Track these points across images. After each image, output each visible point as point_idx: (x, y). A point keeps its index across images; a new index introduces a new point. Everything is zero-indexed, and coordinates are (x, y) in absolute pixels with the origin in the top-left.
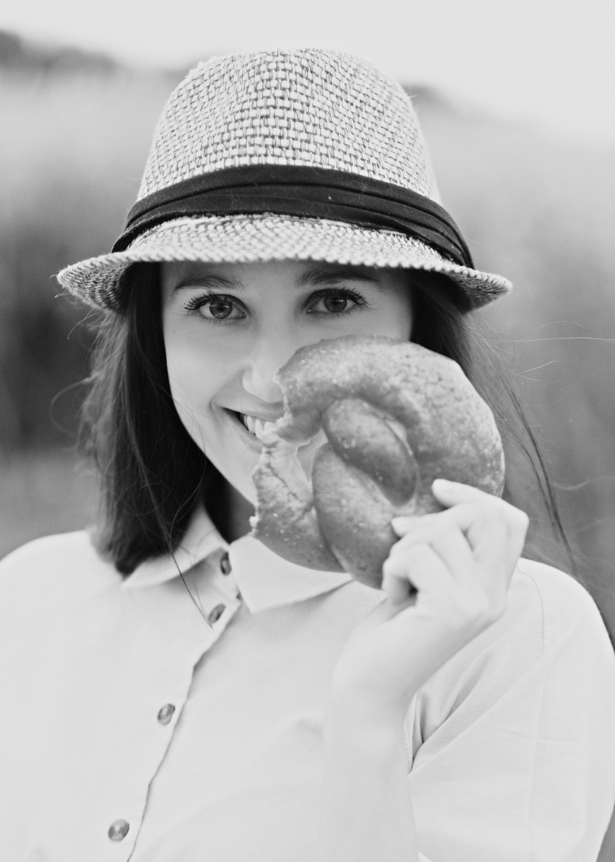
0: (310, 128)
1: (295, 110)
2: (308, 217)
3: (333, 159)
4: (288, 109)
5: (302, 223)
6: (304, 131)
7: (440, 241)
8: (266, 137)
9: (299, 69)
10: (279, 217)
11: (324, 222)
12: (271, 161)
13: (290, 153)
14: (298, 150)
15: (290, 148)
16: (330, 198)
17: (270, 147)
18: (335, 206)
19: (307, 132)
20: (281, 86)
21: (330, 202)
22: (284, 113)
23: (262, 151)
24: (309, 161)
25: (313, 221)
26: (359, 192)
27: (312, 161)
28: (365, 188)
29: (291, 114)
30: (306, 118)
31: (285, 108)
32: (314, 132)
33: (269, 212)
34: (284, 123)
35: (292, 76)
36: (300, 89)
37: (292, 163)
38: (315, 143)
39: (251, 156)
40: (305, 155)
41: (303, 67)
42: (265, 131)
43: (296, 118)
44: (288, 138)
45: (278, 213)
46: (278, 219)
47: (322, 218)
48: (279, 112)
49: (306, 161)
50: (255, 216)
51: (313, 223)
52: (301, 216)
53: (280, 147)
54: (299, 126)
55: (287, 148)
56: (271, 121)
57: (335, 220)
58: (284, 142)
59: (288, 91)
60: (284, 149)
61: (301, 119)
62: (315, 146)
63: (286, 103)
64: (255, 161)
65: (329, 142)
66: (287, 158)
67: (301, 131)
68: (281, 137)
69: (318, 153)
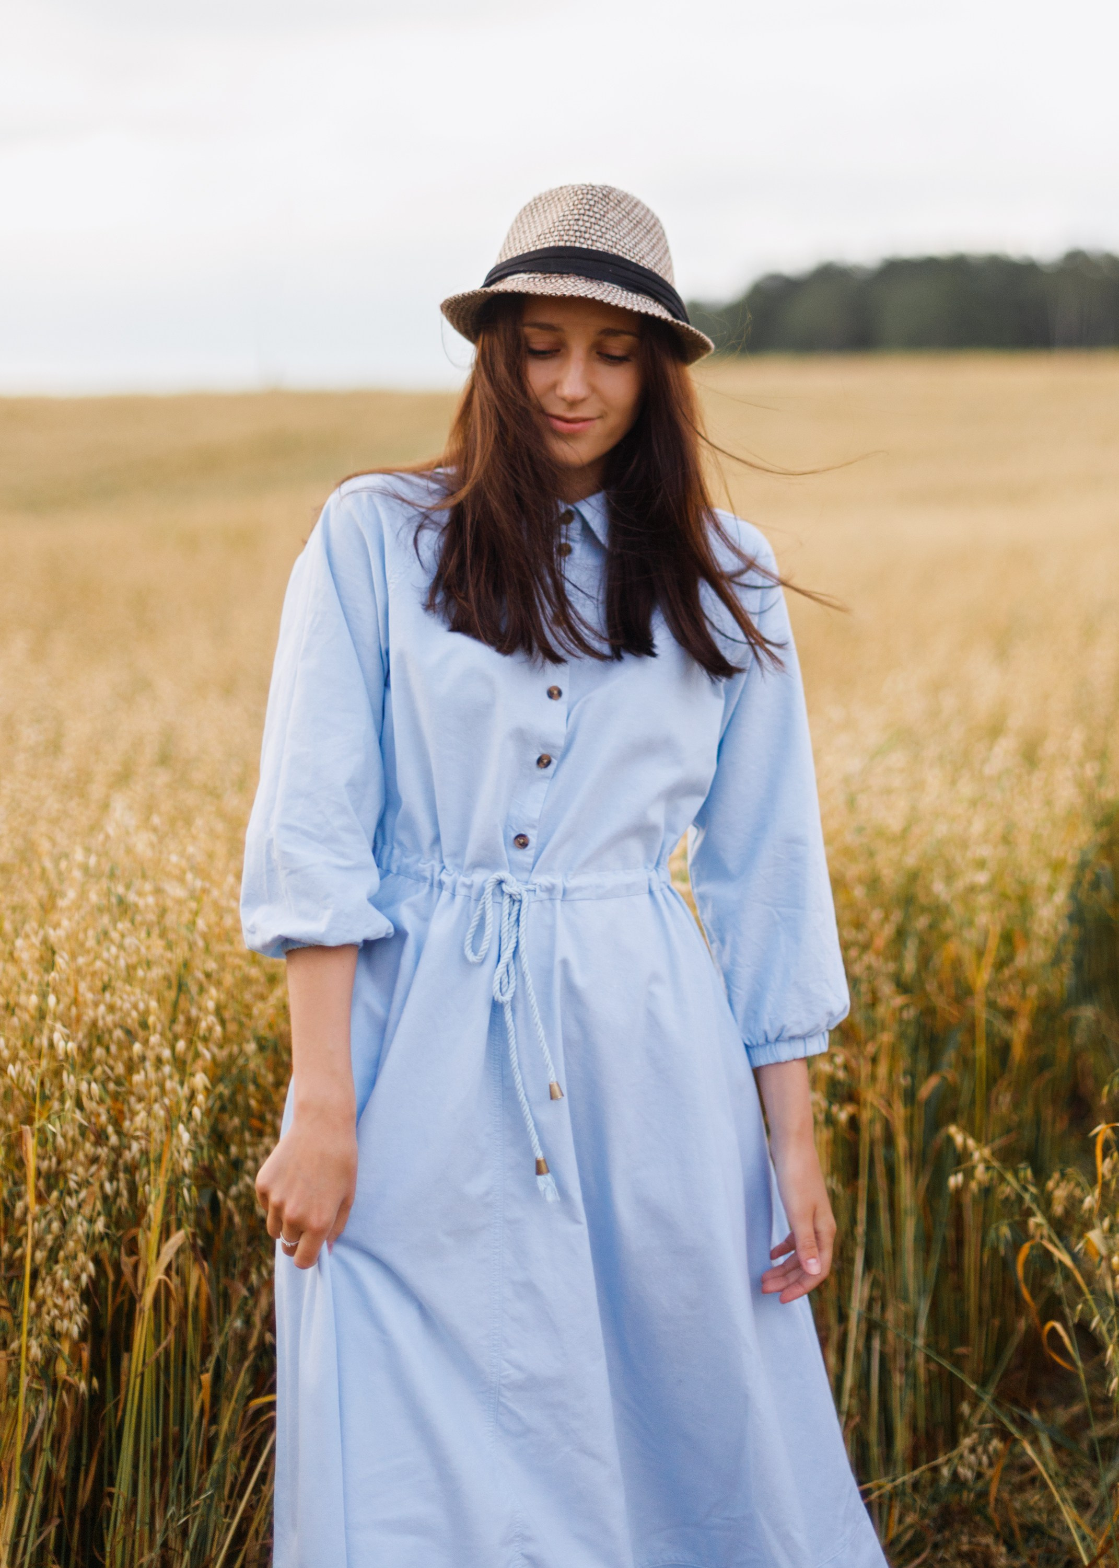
0: (603, 230)
1: (595, 218)
2: (596, 279)
3: (615, 249)
4: (592, 217)
5: (592, 282)
6: (600, 231)
7: (674, 309)
8: (576, 231)
9: (600, 195)
11: (606, 284)
12: (577, 245)
13: (590, 242)
16: (610, 270)
18: (613, 275)
22: (589, 219)
24: (601, 248)
26: (629, 270)
28: (633, 268)
29: (593, 220)
31: (590, 216)
32: (606, 232)
36: (600, 206)
37: (590, 247)
38: (606, 238)
39: (566, 241)
41: (603, 194)
42: (576, 228)
43: (596, 223)
44: (590, 233)
45: (578, 274)
47: (605, 281)
48: (586, 218)
49: (599, 247)
50: (564, 275)
51: (598, 283)
52: (592, 278)
54: (597, 227)
56: (581, 223)
58: (587, 236)
59: (593, 207)
61: (599, 224)
62: (605, 240)
63: (591, 213)
64: (568, 244)
65: (614, 239)
67: (598, 231)
68: (585, 233)
69: (607, 244)
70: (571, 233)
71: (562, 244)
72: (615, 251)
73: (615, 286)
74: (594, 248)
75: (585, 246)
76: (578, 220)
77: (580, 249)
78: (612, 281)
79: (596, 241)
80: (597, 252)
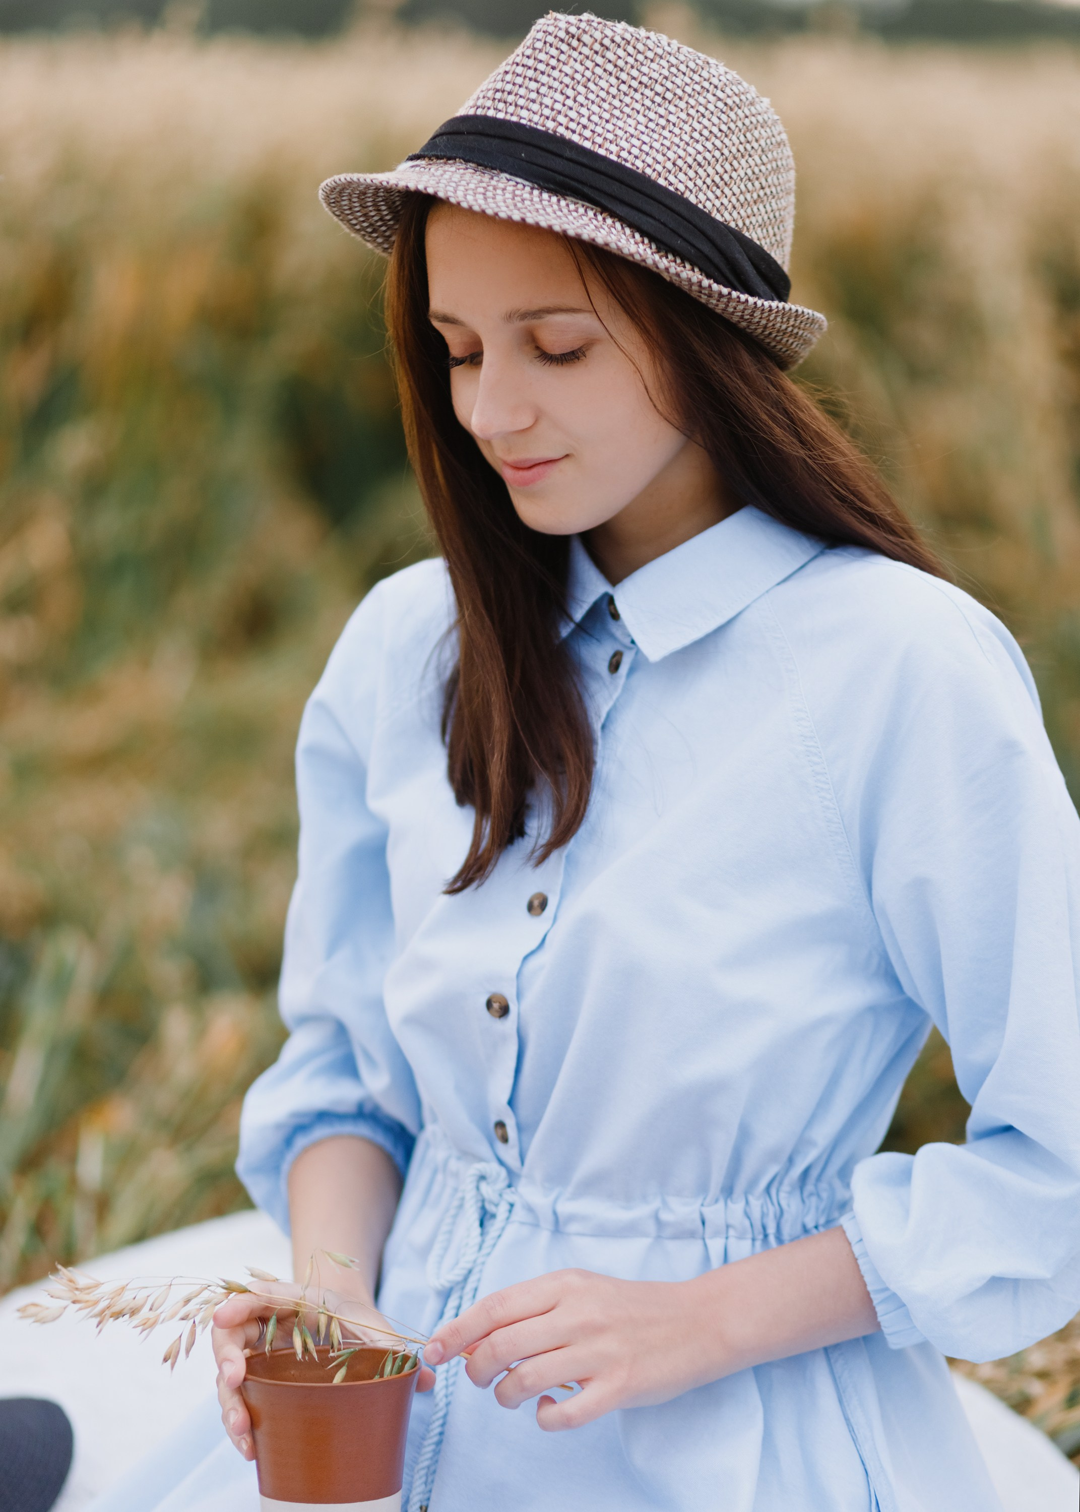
0: (543, 90)
1: (536, 70)
2: (493, 169)
3: (552, 122)
4: (529, 68)
5: (484, 173)
6: (536, 91)
8: (497, 91)
10: (465, 164)
11: (504, 176)
12: (491, 113)
13: (511, 109)
14: (520, 108)
15: (514, 104)
16: (523, 155)
17: (497, 101)
18: (525, 163)
19: (538, 92)
20: (533, 46)
21: (522, 160)
22: (523, 71)
23: (489, 103)
24: (525, 119)
25: (494, 173)
27: (527, 119)
29: (530, 73)
30: (544, 79)
31: (526, 66)
32: (546, 94)
33: (460, 158)
34: (519, 80)
35: (550, 39)
36: (553, 52)
37: (508, 117)
38: (541, 104)
40: (524, 113)
41: (567, 32)
42: (499, 86)
43: (533, 78)
44: (516, 95)
46: (464, 166)
47: (502, 171)
48: (519, 70)
49: (521, 118)
51: (494, 175)
52: (486, 167)
53: (505, 102)
54: (533, 85)
55: (511, 104)
56: (508, 77)
57: (516, 175)
58: (511, 98)
59: (537, 51)
60: (508, 104)
61: (538, 79)
62: (539, 106)
63: (530, 62)
64: (480, 112)
65: (558, 106)
66: (506, 113)
67: (533, 91)
68: (510, 93)
69: (539, 113)
70: (490, 94)
71: (471, 112)
72: (550, 125)
73: (519, 180)
74: (514, 119)
75: (501, 116)
76: (506, 72)
77: (494, 120)
78: (515, 171)
79: (522, 108)
80: (518, 125)
